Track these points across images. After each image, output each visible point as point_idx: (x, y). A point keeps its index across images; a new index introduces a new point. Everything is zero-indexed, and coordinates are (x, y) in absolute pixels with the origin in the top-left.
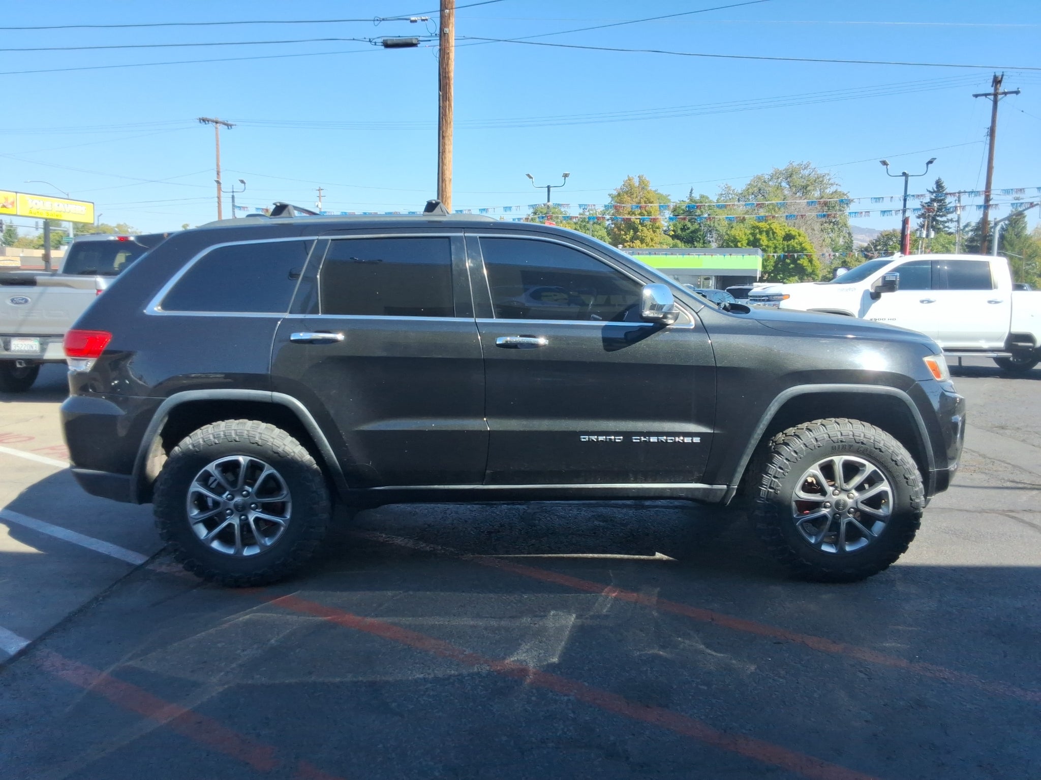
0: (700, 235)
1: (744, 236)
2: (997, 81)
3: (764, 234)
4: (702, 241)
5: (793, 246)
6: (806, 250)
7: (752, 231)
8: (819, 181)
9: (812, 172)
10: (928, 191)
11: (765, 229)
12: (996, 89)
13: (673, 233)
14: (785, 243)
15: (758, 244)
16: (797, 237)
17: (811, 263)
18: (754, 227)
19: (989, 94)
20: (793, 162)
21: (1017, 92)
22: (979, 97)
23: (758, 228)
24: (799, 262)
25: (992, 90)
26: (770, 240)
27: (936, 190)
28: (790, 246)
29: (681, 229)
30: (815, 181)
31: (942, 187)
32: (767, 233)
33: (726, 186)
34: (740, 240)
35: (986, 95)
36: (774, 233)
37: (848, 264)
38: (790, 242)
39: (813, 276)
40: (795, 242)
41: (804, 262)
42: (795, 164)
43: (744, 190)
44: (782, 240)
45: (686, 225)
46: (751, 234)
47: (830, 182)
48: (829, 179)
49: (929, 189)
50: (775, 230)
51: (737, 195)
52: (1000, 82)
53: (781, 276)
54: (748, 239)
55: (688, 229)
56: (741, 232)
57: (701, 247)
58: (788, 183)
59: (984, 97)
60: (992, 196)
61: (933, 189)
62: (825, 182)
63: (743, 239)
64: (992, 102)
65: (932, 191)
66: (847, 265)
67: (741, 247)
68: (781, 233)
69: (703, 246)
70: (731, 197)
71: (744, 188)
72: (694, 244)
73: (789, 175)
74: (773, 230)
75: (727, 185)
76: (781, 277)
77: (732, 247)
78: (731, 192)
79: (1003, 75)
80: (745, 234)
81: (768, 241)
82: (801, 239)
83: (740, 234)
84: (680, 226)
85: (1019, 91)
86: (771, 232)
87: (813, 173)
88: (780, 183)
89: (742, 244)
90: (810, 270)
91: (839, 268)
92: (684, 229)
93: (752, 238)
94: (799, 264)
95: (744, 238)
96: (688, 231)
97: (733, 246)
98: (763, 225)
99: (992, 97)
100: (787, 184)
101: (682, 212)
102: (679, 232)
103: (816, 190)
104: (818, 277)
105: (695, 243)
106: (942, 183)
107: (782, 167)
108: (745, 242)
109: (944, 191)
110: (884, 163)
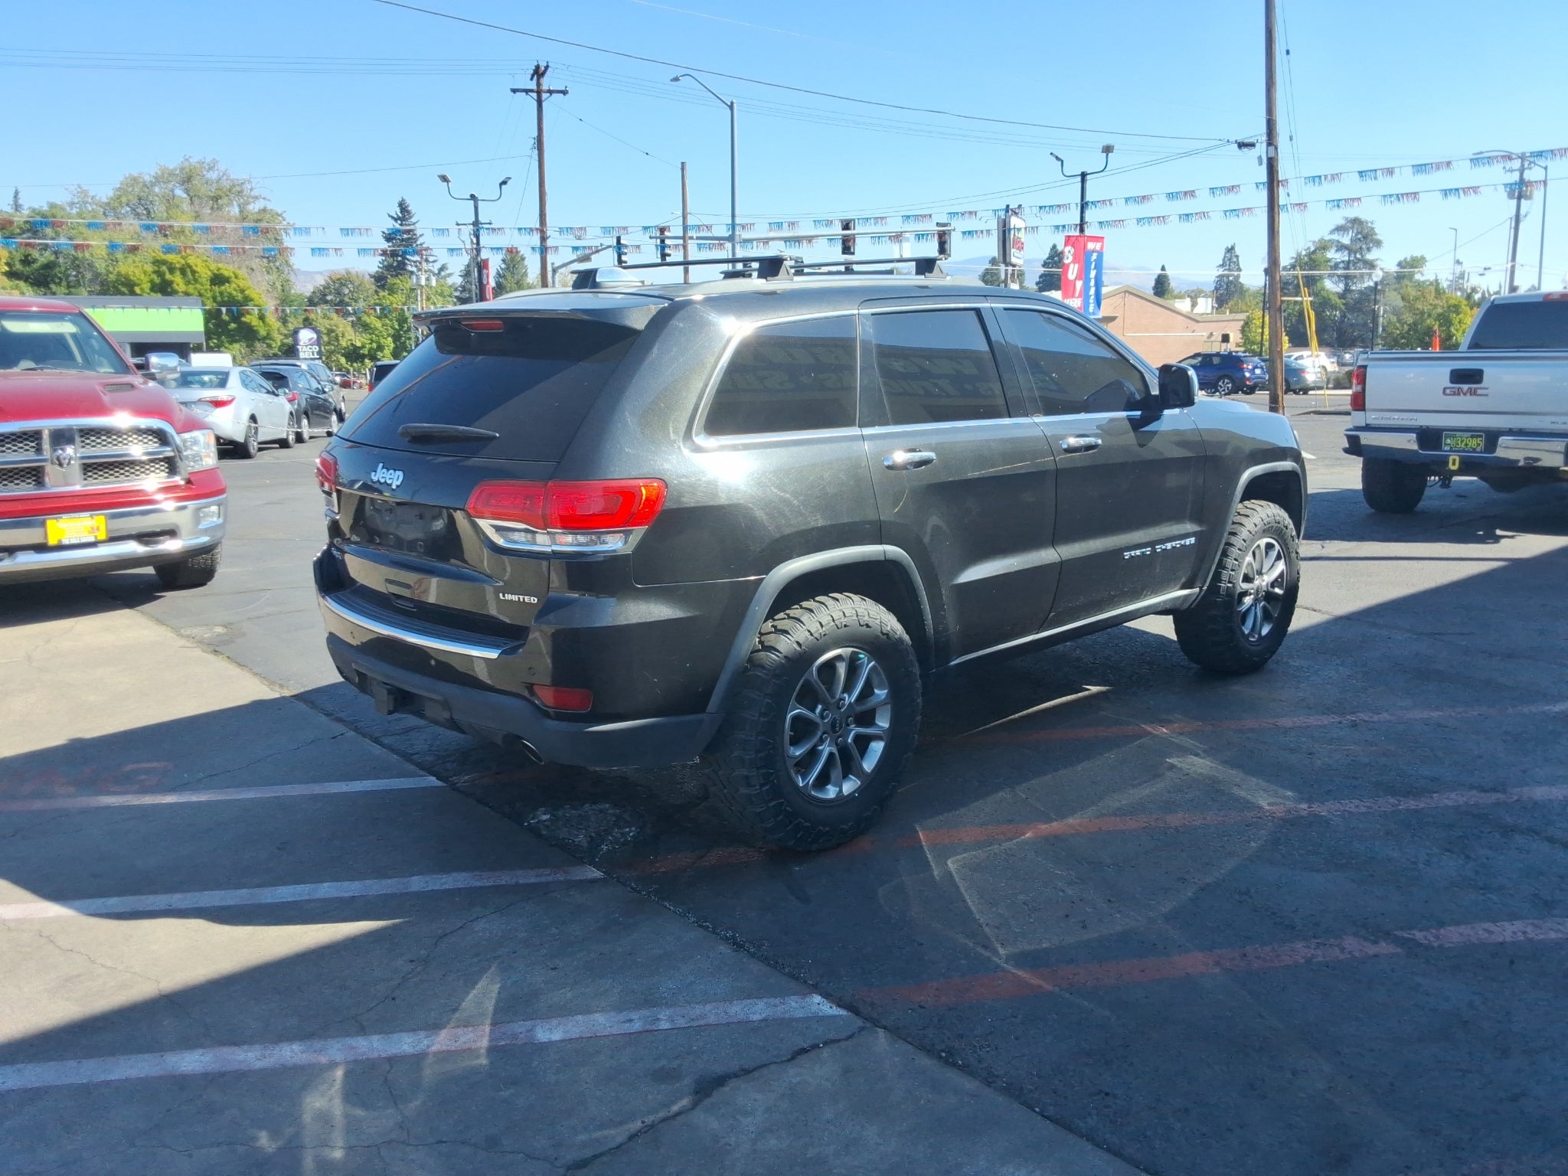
0: (60, 272)
1: (143, 275)
2: (538, 73)
3: (178, 273)
4: (64, 283)
5: (230, 294)
6: (252, 300)
7: (156, 268)
8: (236, 191)
9: (223, 176)
10: (390, 216)
11: (178, 266)
12: (539, 84)
13: (7, 269)
14: (216, 288)
15: (169, 290)
16: (233, 279)
17: (264, 322)
18: (158, 261)
19: (532, 91)
20: (190, 157)
21: (564, 92)
22: (517, 93)
23: (164, 262)
24: (243, 319)
25: (533, 85)
26: (188, 283)
27: (400, 215)
28: (226, 294)
29: (21, 261)
30: (230, 191)
31: (408, 212)
32: (183, 272)
33: (79, 190)
34: (137, 282)
35: (527, 91)
36: (194, 272)
37: (314, 323)
38: (223, 288)
39: (268, 341)
40: (232, 287)
41: (252, 319)
42: (193, 161)
43: (112, 199)
44: (209, 283)
45: (29, 255)
46: (155, 272)
47: (253, 193)
48: (251, 190)
49: (391, 214)
50: (194, 268)
51: (101, 206)
52: (543, 74)
53: (215, 341)
54: (152, 281)
55: (35, 261)
56: (137, 269)
57: (64, 294)
58: (187, 191)
59: (524, 93)
60: (549, 233)
61: (397, 214)
62: (245, 192)
63: (142, 280)
64: (536, 102)
65: (396, 216)
66: (311, 324)
67: (140, 295)
68: (205, 274)
69: (67, 291)
70: (90, 209)
71: (111, 194)
72: (50, 289)
73: (187, 179)
74: (190, 267)
75: (80, 187)
76: (214, 343)
77: (123, 294)
78: (90, 200)
79: (547, 67)
80: (145, 273)
81: (186, 285)
82: (242, 283)
83: (136, 272)
84: (18, 256)
85: (567, 91)
86: (188, 270)
87: (225, 177)
88: (172, 191)
89: (142, 289)
90: (263, 332)
91: (302, 328)
92: (27, 261)
93: (157, 280)
94: (245, 323)
95: (145, 279)
96: (35, 266)
97: (127, 292)
98: (171, 258)
99: (535, 95)
100: (185, 193)
101: (18, 231)
102: (18, 266)
103: (233, 204)
104: (276, 343)
105: (53, 286)
106: (408, 206)
107: (173, 163)
108: (147, 286)
109: (411, 217)
110: (444, 179)
